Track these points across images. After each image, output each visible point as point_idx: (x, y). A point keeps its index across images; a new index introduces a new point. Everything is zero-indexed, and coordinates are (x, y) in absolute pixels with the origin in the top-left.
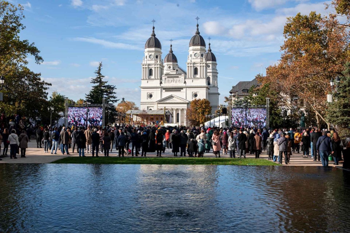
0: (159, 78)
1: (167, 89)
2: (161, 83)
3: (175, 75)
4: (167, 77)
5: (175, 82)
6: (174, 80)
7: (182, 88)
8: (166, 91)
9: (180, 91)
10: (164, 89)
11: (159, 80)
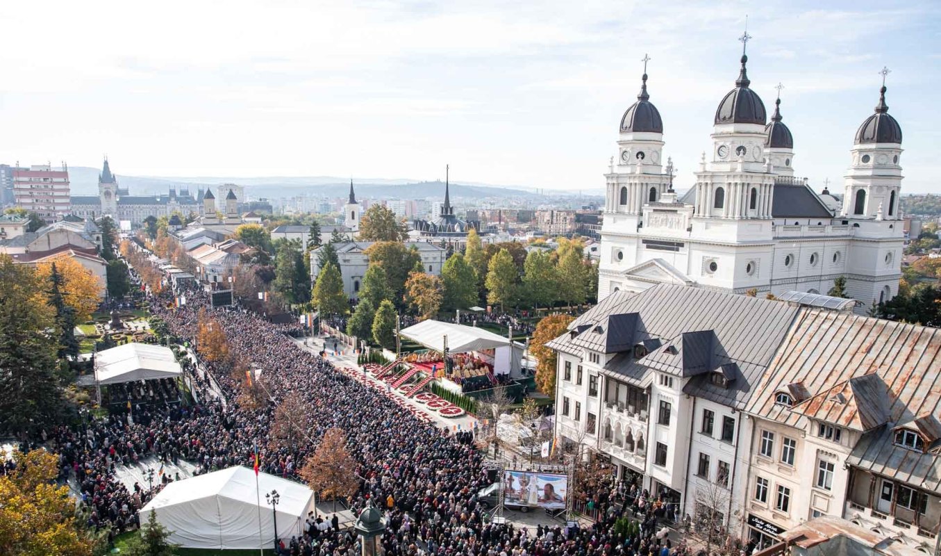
0: (637, 212)
1: (652, 244)
2: (640, 225)
3: (670, 205)
4: (652, 211)
5: (669, 225)
6: (667, 219)
7: (682, 245)
8: (648, 247)
9: (678, 250)
10: (644, 241)
11: (637, 217)
